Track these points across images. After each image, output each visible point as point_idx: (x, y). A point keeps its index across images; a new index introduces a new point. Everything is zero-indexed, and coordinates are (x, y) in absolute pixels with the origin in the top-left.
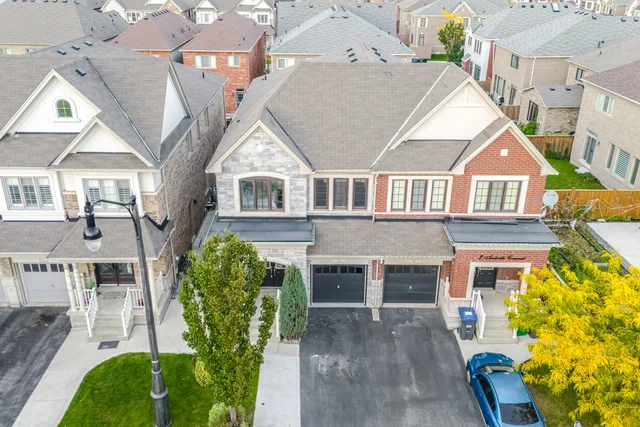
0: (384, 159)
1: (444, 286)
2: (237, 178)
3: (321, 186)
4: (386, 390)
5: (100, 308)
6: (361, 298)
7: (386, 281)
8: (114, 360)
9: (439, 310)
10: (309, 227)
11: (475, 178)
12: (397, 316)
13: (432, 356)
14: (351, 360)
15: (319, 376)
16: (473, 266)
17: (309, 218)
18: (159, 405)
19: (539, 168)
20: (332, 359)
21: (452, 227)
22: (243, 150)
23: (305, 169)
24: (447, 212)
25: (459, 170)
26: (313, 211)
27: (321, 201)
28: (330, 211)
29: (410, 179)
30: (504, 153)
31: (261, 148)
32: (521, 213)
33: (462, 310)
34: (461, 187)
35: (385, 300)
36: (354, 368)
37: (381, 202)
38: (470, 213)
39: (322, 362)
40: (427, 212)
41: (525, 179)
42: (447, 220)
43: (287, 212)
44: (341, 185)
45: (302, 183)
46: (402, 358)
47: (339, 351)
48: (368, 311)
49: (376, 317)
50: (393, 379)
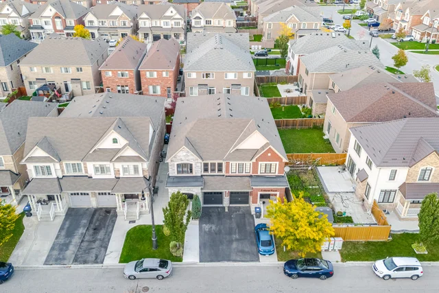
0: (228, 156)
1: (251, 198)
2: (176, 163)
3: (206, 165)
4: (228, 237)
5: (128, 209)
6: (222, 203)
7: (231, 196)
8: (135, 227)
9: (250, 207)
10: (202, 179)
11: (260, 163)
12: (234, 209)
13: (245, 225)
14: (216, 227)
15: (205, 232)
16: (259, 193)
17: (202, 176)
18: (155, 242)
19: (282, 159)
20: (210, 226)
21: (253, 179)
22: (178, 154)
23: (200, 161)
24: (251, 174)
25: (254, 160)
26: (203, 174)
27: (206, 170)
28: (209, 173)
29: (237, 163)
30: (269, 155)
31: (184, 154)
32: (277, 174)
33: (256, 208)
34: (255, 166)
35: (231, 203)
36: (217, 229)
37: (227, 171)
38: (259, 174)
39: (206, 227)
40: (244, 174)
41: (278, 163)
42: (251, 176)
43: (194, 174)
44: (213, 165)
45: (199, 165)
46: (234, 225)
47: (213, 223)
48: (224, 208)
49: (227, 210)
50: (230, 233)
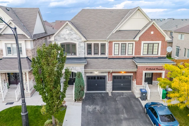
0: (111, 36)
2: (60, 43)
3: (89, 46)
4: (115, 116)
11: (143, 42)
12: (118, 94)
13: (131, 105)
15: (89, 112)
16: (144, 72)
17: (85, 58)
18: (24, 118)
19: (165, 38)
20: (94, 107)
22: (62, 33)
23: (83, 39)
24: (134, 55)
25: (137, 39)
26: (87, 56)
27: (89, 53)
28: (93, 56)
29: (120, 43)
30: (152, 33)
31: (68, 32)
32: (159, 55)
34: (138, 44)
35: (113, 90)
36: (102, 109)
37: (110, 52)
38: (142, 55)
39: (90, 108)
40: (127, 55)
41: (160, 42)
42: (134, 58)
43: (78, 56)
44: (96, 45)
45: (82, 44)
46: (120, 106)
47: (98, 105)
49: (110, 95)
50: (117, 112)
